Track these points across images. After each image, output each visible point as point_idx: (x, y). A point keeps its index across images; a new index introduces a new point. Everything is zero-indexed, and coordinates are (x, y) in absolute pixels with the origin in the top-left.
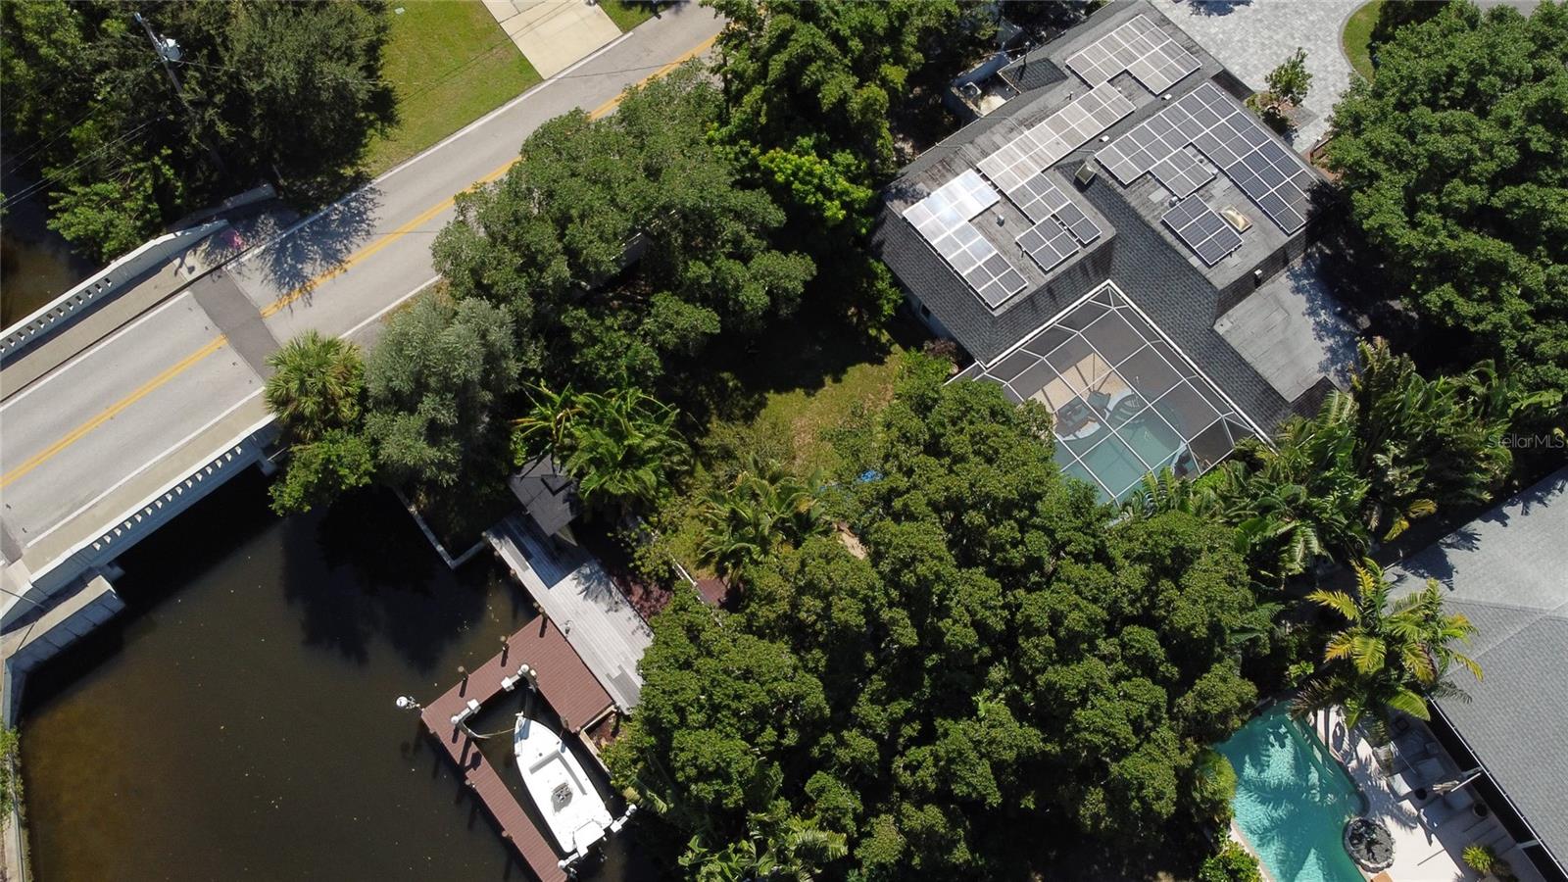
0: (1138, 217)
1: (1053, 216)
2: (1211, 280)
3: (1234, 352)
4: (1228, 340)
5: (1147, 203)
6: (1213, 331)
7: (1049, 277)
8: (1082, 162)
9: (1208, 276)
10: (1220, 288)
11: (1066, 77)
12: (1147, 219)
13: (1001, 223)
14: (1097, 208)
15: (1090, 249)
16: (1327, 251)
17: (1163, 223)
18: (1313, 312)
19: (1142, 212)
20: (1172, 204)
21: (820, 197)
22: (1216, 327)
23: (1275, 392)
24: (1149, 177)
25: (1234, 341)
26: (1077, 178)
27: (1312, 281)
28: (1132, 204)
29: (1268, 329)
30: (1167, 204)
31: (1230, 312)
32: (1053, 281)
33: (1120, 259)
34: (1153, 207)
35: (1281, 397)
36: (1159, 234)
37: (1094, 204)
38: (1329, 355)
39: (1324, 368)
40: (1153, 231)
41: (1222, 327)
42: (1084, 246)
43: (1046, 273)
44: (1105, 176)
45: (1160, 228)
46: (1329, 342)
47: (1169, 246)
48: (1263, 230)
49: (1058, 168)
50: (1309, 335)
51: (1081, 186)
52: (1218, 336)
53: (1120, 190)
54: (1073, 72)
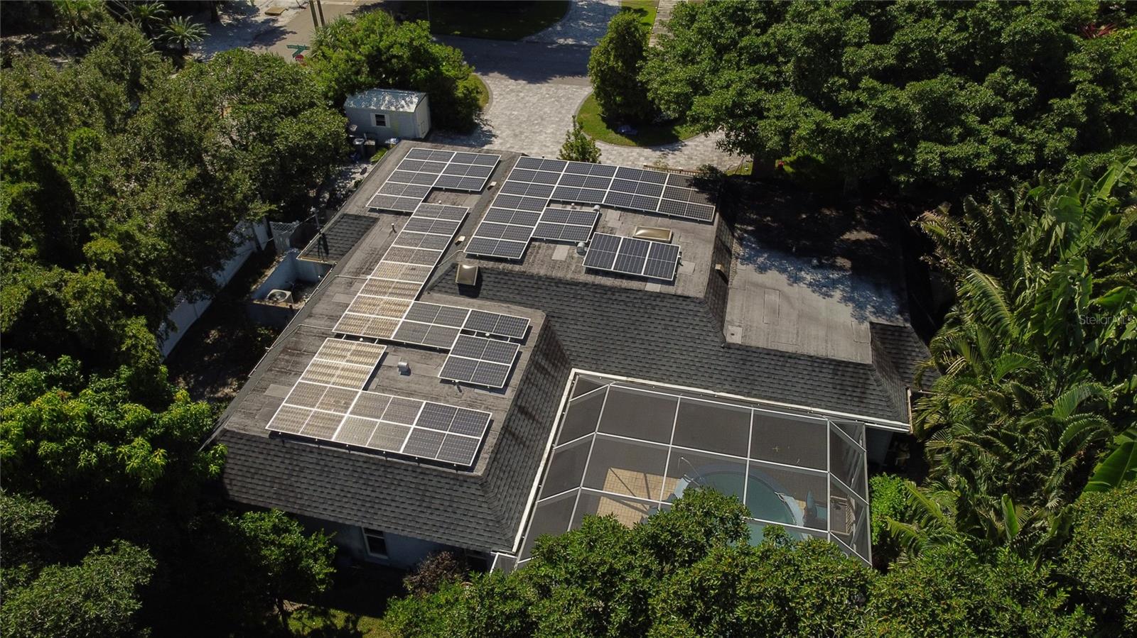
0: (558, 282)
1: (463, 331)
2: (686, 294)
3: (768, 352)
4: (753, 344)
5: (555, 264)
6: (729, 346)
7: (510, 394)
8: (454, 266)
9: (679, 292)
10: (701, 295)
11: (375, 220)
12: (569, 276)
13: (406, 371)
14: (505, 301)
15: (532, 342)
16: (750, 228)
17: (589, 271)
18: (796, 280)
19: (558, 274)
20: (582, 253)
21: (103, 447)
22: (729, 339)
23: (847, 364)
24: (537, 244)
25: (759, 341)
26: (460, 285)
27: (766, 256)
28: (542, 272)
29: (776, 312)
30: (576, 255)
31: (728, 318)
32: (518, 397)
33: (568, 339)
34: (565, 264)
35: (857, 365)
36: (594, 285)
37: (500, 301)
38: (851, 305)
39: (862, 319)
40: (585, 284)
41: (735, 335)
42: (523, 342)
43: (502, 391)
44: (491, 264)
45: (591, 279)
46: (838, 294)
47: (612, 290)
48: (686, 231)
49: (432, 289)
50: (816, 299)
51: (470, 290)
52: (739, 348)
53: (517, 268)
54: (381, 211)
